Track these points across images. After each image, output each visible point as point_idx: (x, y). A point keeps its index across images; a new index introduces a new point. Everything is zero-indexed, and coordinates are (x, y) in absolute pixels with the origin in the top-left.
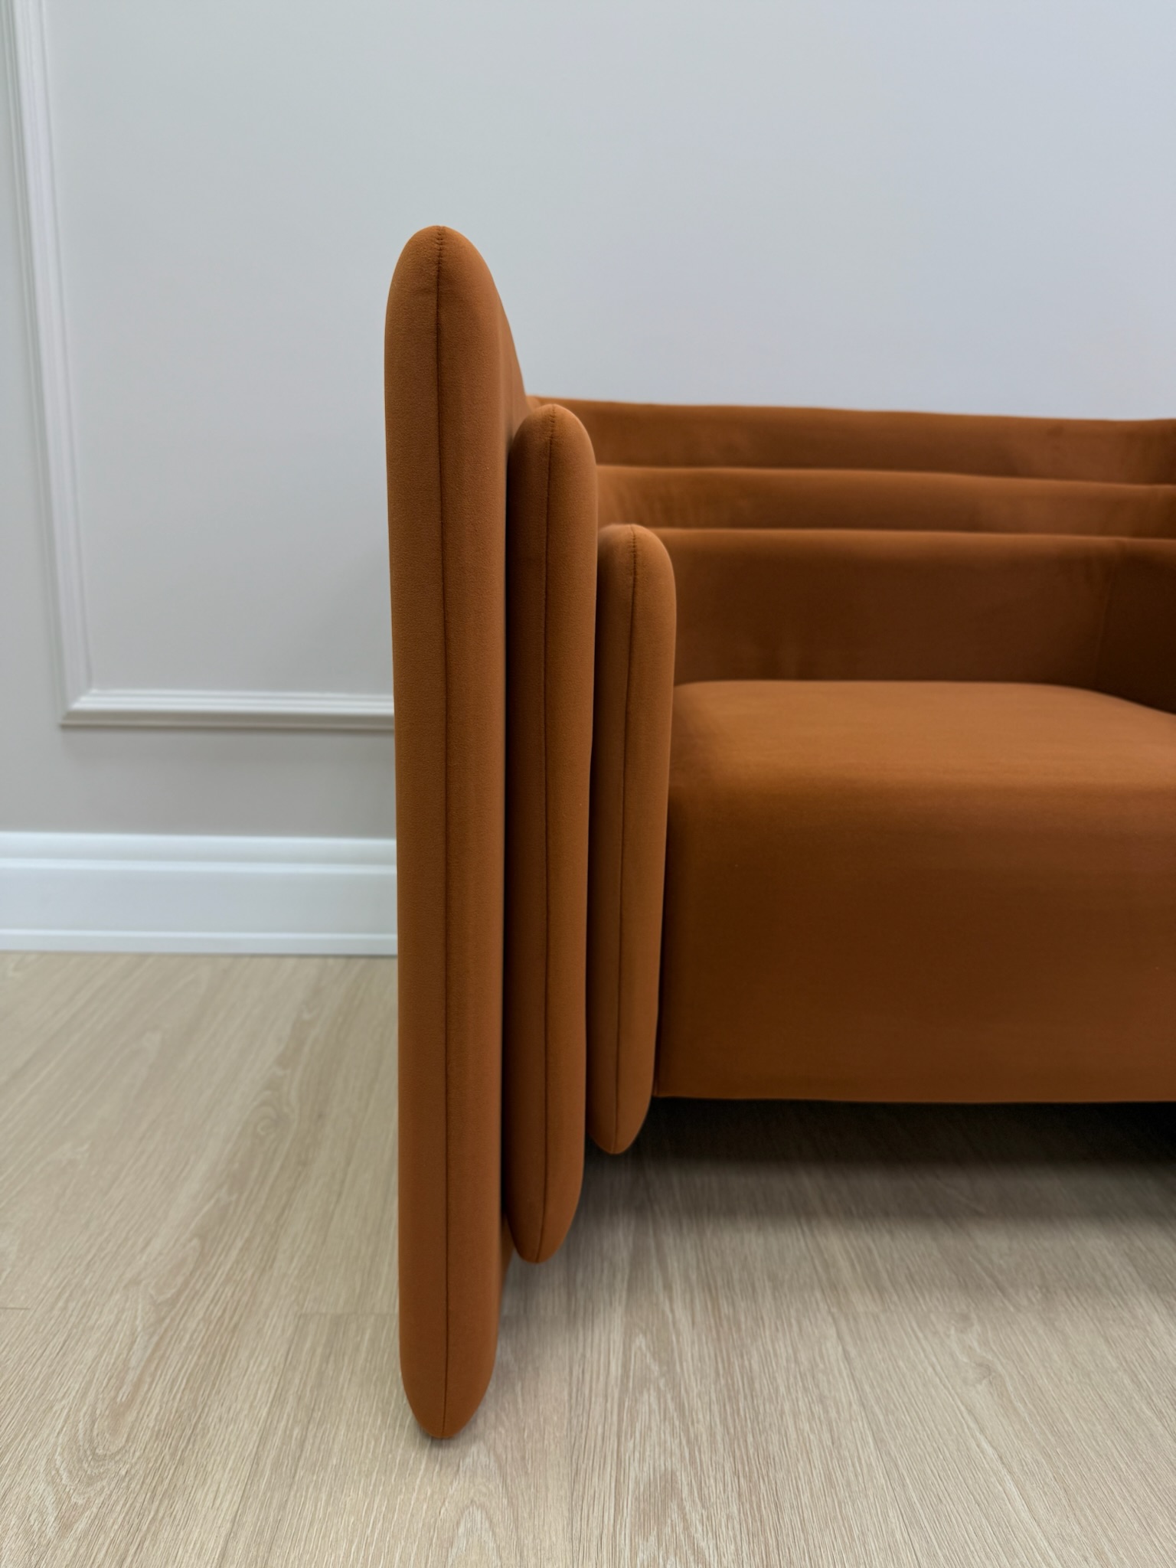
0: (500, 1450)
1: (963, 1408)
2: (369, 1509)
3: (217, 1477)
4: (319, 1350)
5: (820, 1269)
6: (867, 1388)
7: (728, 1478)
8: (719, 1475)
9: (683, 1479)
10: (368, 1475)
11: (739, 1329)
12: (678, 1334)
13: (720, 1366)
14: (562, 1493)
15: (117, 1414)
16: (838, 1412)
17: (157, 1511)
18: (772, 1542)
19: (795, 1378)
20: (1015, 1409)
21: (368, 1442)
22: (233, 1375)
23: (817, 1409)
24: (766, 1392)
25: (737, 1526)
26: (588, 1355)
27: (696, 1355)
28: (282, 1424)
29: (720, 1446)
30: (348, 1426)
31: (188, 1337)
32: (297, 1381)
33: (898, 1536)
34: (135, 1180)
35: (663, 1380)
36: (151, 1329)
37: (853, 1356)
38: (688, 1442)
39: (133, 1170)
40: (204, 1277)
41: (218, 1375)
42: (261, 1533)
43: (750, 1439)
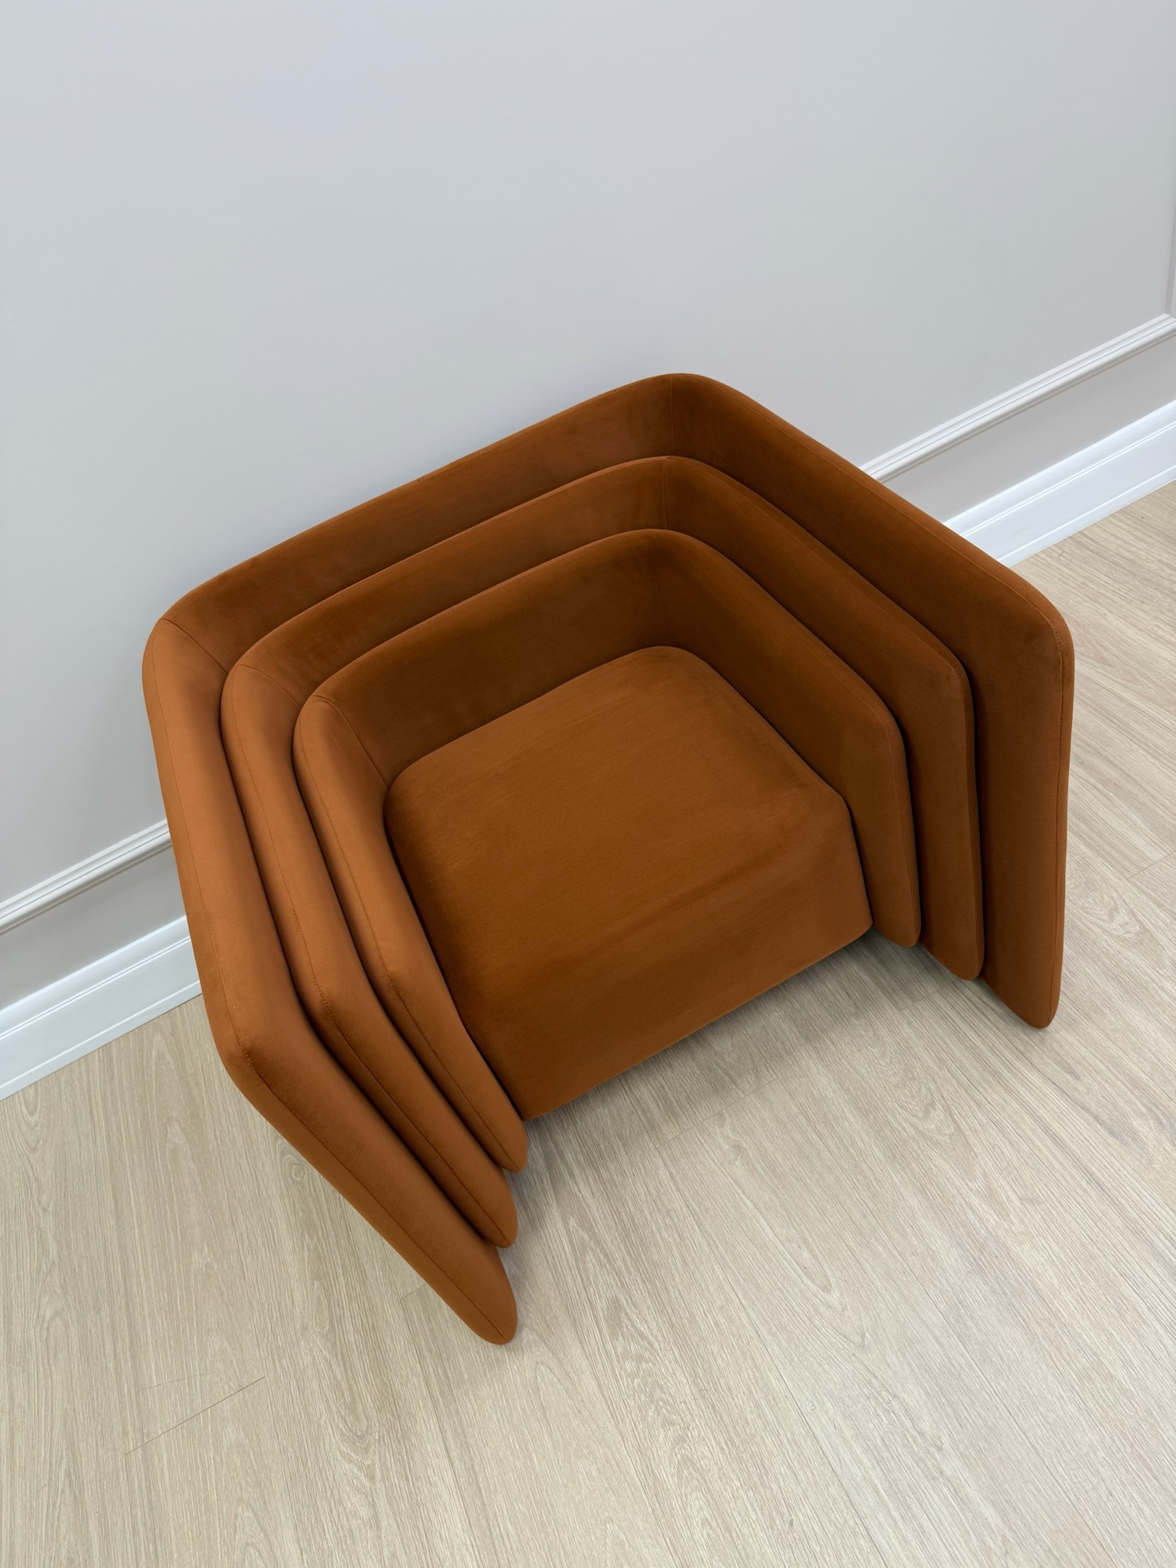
0: (536, 1327)
1: (733, 1182)
2: (495, 1392)
3: (420, 1414)
4: (423, 1317)
5: (642, 1117)
6: (686, 1193)
7: (641, 1286)
8: (637, 1286)
9: (621, 1297)
10: (485, 1375)
11: (616, 1186)
12: (588, 1207)
13: (615, 1217)
14: (573, 1335)
15: (352, 1408)
16: (678, 1218)
17: (405, 1447)
18: (670, 1311)
19: (652, 1206)
20: (756, 1170)
21: (475, 1357)
22: (391, 1356)
23: (668, 1220)
24: (641, 1223)
25: (653, 1311)
26: (551, 1246)
27: (602, 1216)
28: (431, 1369)
29: (632, 1269)
30: (461, 1353)
31: (354, 1346)
32: (423, 1342)
33: (721, 1278)
34: (253, 1257)
35: (592, 1242)
36: (334, 1352)
37: (674, 1174)
38: (616, 1274)
39: (246, 1251)
40: (336, 1304)
41: (384, 1360)
42: (456, 1431)
43: (643, 1257)
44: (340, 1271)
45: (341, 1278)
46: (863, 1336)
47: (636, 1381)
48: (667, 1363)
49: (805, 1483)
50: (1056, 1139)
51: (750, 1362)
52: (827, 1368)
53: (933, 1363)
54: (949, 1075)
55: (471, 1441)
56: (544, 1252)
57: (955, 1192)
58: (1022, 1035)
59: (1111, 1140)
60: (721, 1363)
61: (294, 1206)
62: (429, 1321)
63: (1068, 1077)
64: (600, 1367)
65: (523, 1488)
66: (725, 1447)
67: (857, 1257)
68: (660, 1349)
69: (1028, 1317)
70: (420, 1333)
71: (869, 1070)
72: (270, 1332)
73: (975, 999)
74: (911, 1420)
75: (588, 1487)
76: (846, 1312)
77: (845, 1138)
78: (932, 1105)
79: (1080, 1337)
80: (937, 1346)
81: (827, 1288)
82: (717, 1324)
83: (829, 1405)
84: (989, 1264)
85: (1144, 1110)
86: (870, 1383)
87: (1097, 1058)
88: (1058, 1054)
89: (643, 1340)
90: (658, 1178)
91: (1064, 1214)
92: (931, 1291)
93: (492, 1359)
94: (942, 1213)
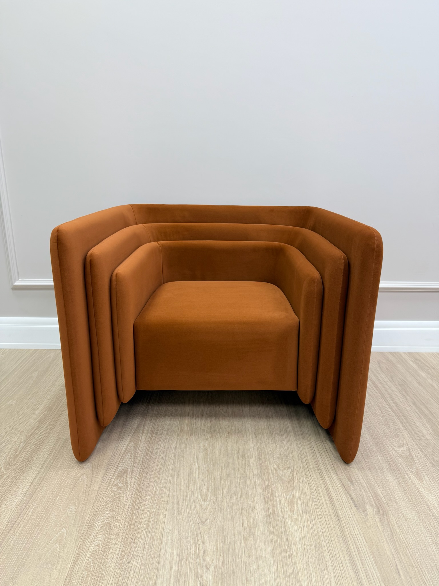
0: (93, 464)
1: (196, 457)
2: (63, 474)
3: (34, 469)
4: (61, 445)
5: (180, 428)
6: (177, 453)
7: (139, 470)
8: (137, 469)
9: (129, 470)
10: (65, 468)
11: (155, 441)
12: (141, 442)
13: (147, 449)
14: (104, 472)
15: (15, 457)
16: (168, 458)
17: (21, 475)
18: (142, 481)
19: (162, 451)
20: (207, 457)
21: (66, 463)
22: (41, 450)
23: (164, 457)
24: (154, 454)
25: (137, 478)
26: (119, 447)
27: (143, 446)
28: (49, 459)
29: (140, 464)
30: (63, 460)
31: (32, 443)
32: (54, 451)
33: (169, 480)
34: (26, 409)
35: (133, 452)
36: (25, 441)
37: (177, 447)
38: (133, 463)
39: (26, 407)
40: (38, 430)
41: (37, 450)
42: (41, 478)
43: (147, 462)
44: (48, 423)
45: (46, 425)
46: (206, 520)
47: (112, 494)
48: (128, 494)
49: (146, 553)
50: (330, 498)
51: (157, 507)
52: (185, 523)
53: (227, 541)
54: (301, 463)
55: (42, 483)
56: (115, 447)
57: (277, 495)
58: (338, 464)
59: (353, 507)
60: (147, 503)
61: (51, 403)
62: (61, 447)
63: (349, 482)
64: (104, 484)
65: (46, 504)
66: (126, 527)
67: (224, 496)
68: (129, 489)
69: (278, 545)
70: (56, 449)
71: (272, 450)
72: (12, 427)
73: (327, 448)
74: (204, 554)
75: (67, 515)
76: (206, 510)
77: (247, 463)
78: (288, 468)
79: (295, 561)
80: (233, 537)
81: (204, 500)
82: (155, 492)
83: (176, 534)
84: (274, 522)
85: (374, 505)
86: (197, 534)
87: (365, 482)
88: (349, 475)
89: (126, 484)
90: (171, 445)
91: (317, 521)
92: (244, 519)
93: (71, 466)
94: (267, 499)
